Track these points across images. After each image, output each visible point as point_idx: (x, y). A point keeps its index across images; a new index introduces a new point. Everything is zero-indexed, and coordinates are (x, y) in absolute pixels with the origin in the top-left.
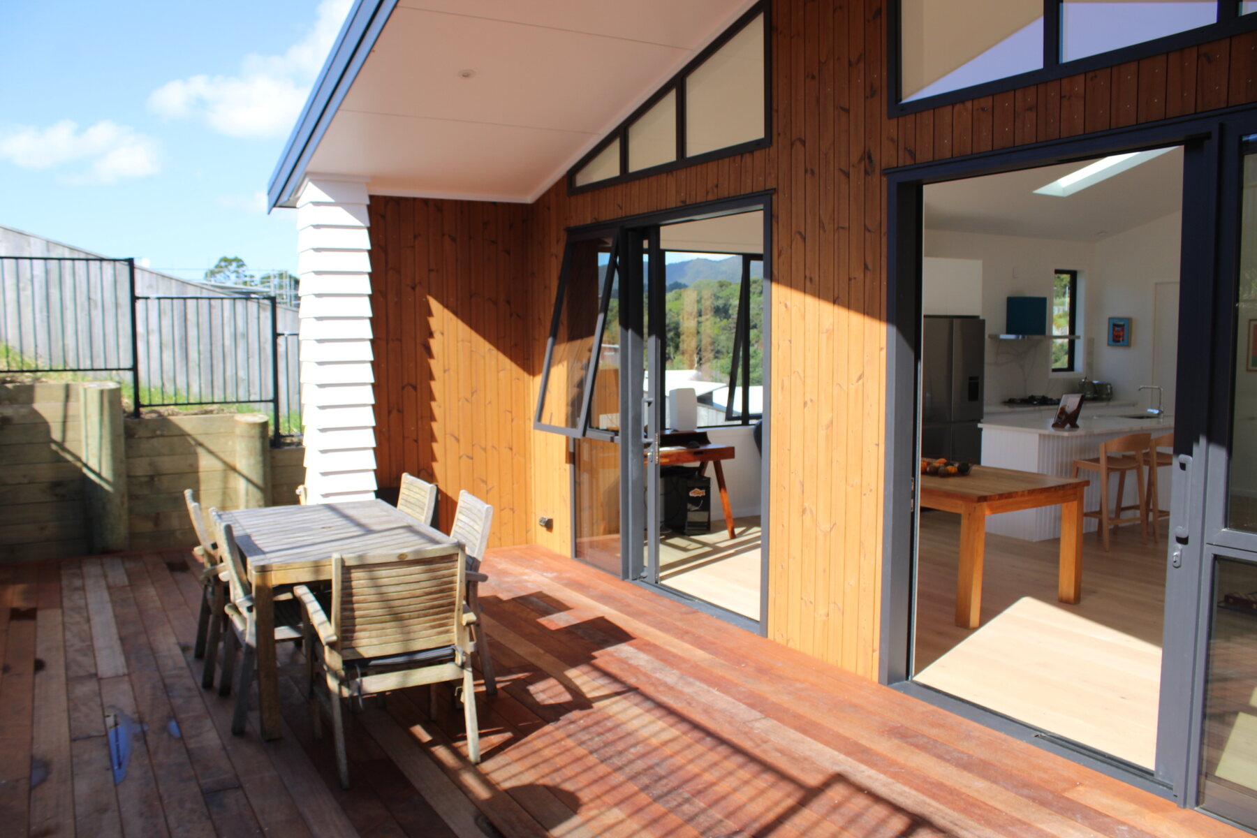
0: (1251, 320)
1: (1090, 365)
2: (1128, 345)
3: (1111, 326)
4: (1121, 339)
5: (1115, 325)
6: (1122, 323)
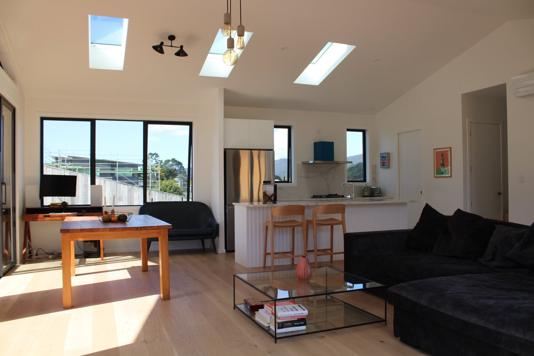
0: (434, 149)
1: (374, 179)
2: (389, 167)
3: (381, 157)
4: (385, 164)
5: (383, 157)
6: (385, 156)
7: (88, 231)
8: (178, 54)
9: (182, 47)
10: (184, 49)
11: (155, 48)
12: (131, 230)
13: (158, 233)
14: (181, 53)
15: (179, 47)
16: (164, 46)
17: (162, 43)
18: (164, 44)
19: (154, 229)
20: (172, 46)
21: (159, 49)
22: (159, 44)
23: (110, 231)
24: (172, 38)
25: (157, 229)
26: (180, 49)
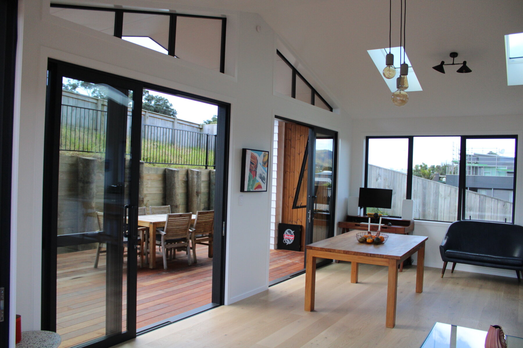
7: (326, 251)
8: (460, 71)
9: (465, 63)
10: (467, 65)
11: (436, 68)
12: (362, 255)
13: (387, 262)
14: (464, 69)
15: (462, 64)
16: (445, 65)
17: (443, 63)
18: (445, 64)
19: (383, 258)
20: (453, 64)
21: (440, 68)
22: (439, 64)
23: (344, 253)
24: (454, 55)
25: (386, 258)
26: (462, 65)
